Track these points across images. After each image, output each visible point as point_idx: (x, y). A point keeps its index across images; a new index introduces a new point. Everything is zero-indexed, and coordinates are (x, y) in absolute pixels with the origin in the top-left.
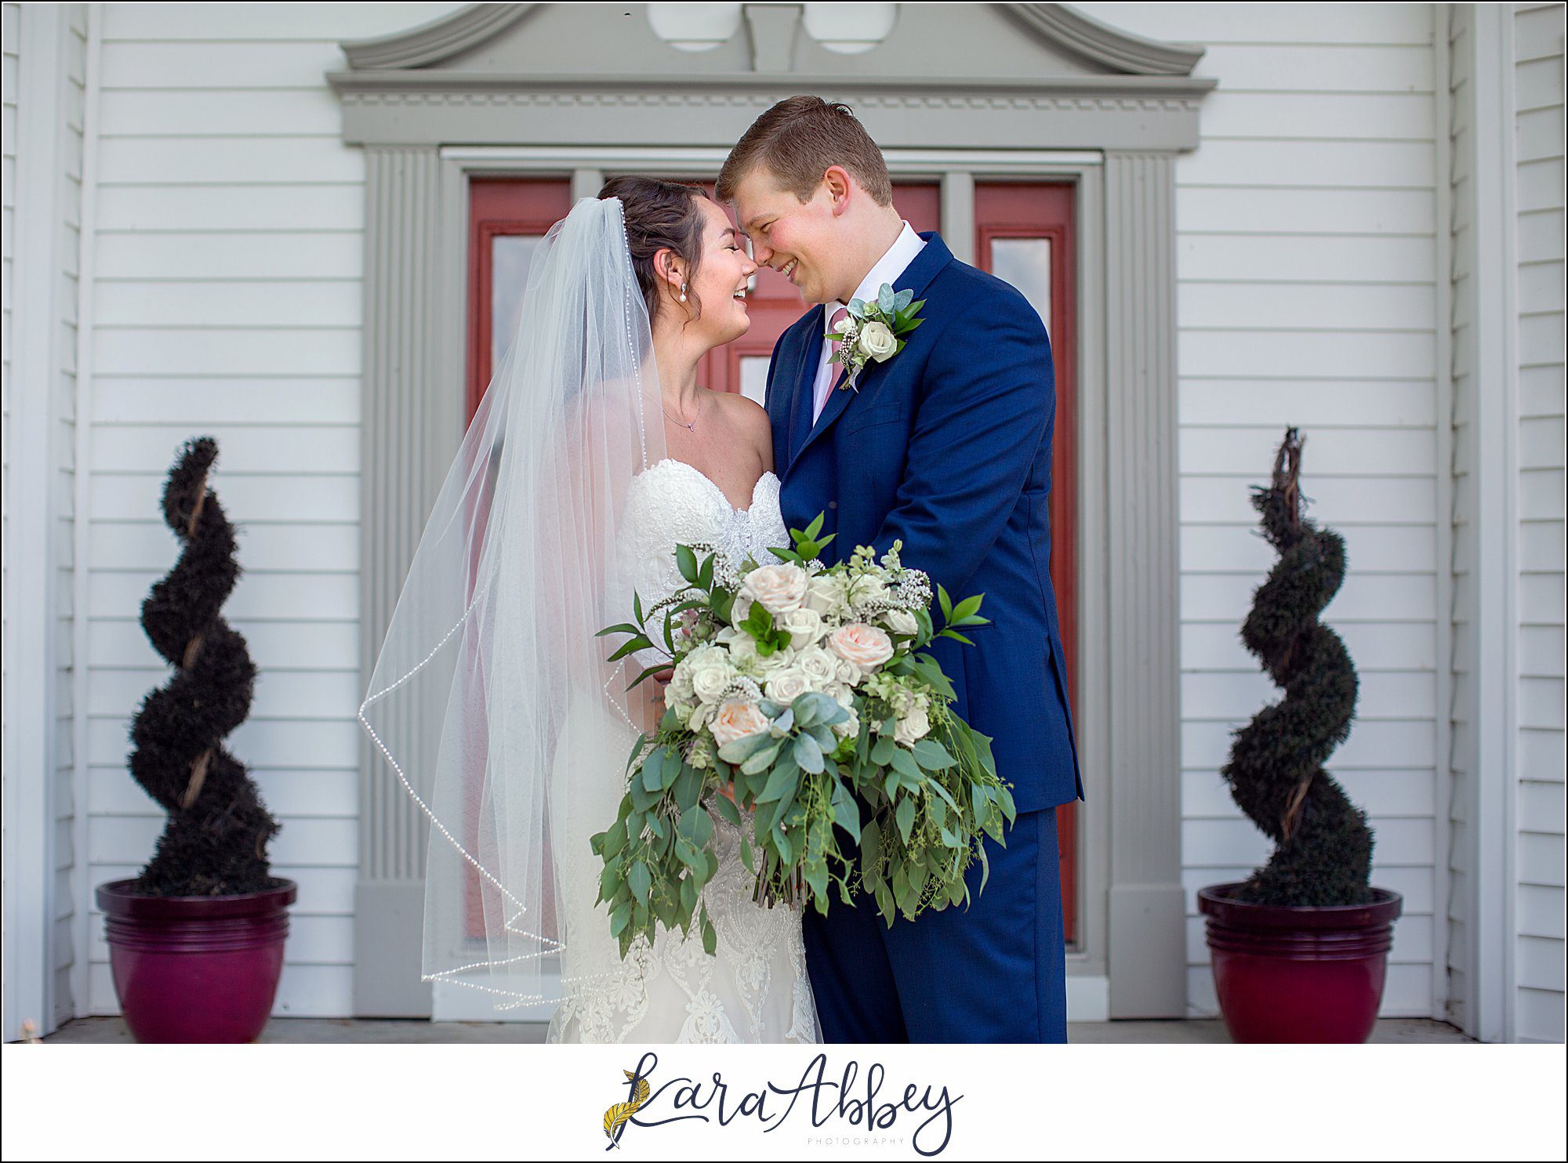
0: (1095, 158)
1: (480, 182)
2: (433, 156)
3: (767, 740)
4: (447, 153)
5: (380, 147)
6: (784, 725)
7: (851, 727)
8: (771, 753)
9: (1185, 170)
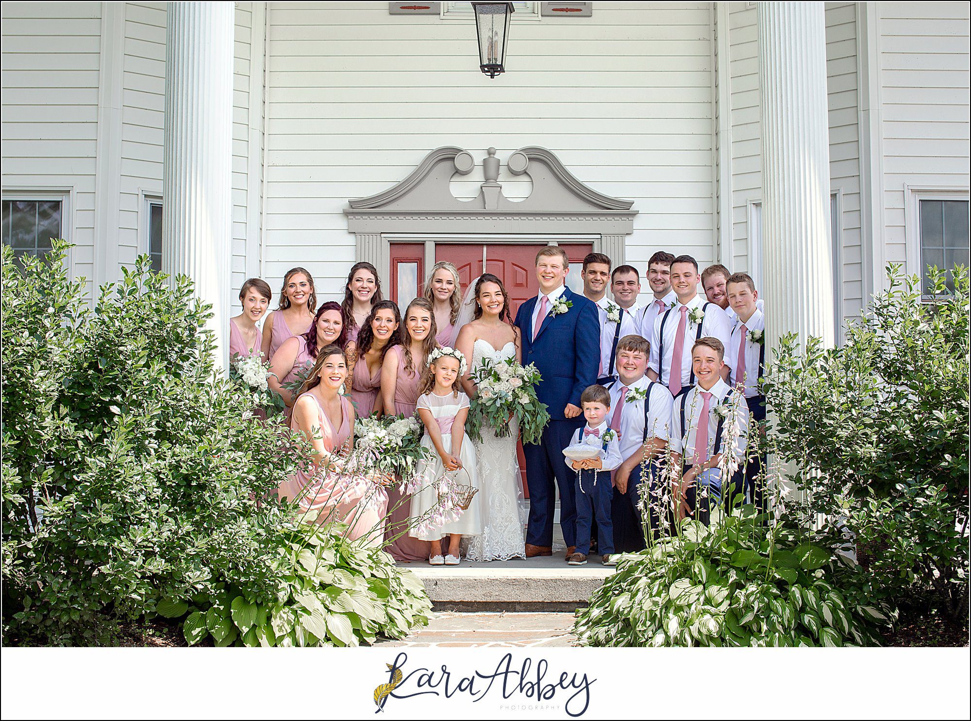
0: (599, 236)
1: (392, 244)
2: (379, 236)
3: (491, 399)
4: (383, 235)
5: (361, 233)
6: (495, 396)
7: (510, 399)
8: (492, 401)
9: (628, 240)
